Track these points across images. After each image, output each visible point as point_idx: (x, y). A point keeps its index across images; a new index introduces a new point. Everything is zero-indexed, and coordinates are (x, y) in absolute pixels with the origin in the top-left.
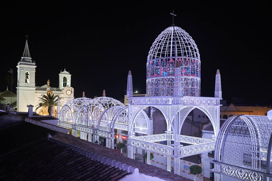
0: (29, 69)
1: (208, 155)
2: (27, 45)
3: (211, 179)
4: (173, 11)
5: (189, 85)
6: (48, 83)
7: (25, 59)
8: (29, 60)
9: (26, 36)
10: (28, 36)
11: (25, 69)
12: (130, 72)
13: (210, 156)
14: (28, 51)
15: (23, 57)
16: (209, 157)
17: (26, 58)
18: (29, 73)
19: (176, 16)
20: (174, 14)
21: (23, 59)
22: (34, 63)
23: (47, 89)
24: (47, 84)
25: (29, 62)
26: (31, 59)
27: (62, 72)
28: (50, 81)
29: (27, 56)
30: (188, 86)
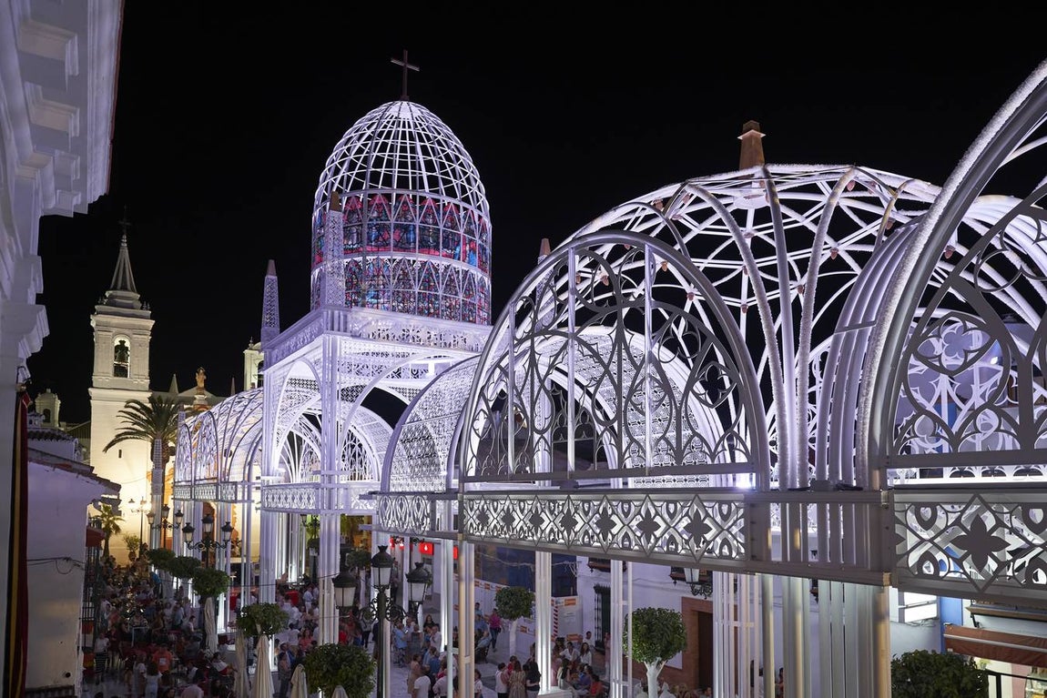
0: (127, 331)
1: (588, 565)
2: (125, 253)
3: (598, 648)
4: (406, 52)
5: (412, 282)
6: (200, 379)
7: (116, 297)
8: (130, 302)
9: (121, 223)
10: (128, 224)
11: (114, 330)
12: (272, 263)
13: (596, 568)
14: (127, 270)
15: (111, 292)
16: (592, 571)
17: (119, 293)
18: (127, 344)
19: (417, 69)
20: (410, 62)
21: (111, 297)
22: (147, 309)
23: (195, 399)
24: (195, 384)
25: (131, 307)
26: (140, 299)
27: (254, 343)
28: (205, 374)
29: (124, 288)
30: (410, 288)
